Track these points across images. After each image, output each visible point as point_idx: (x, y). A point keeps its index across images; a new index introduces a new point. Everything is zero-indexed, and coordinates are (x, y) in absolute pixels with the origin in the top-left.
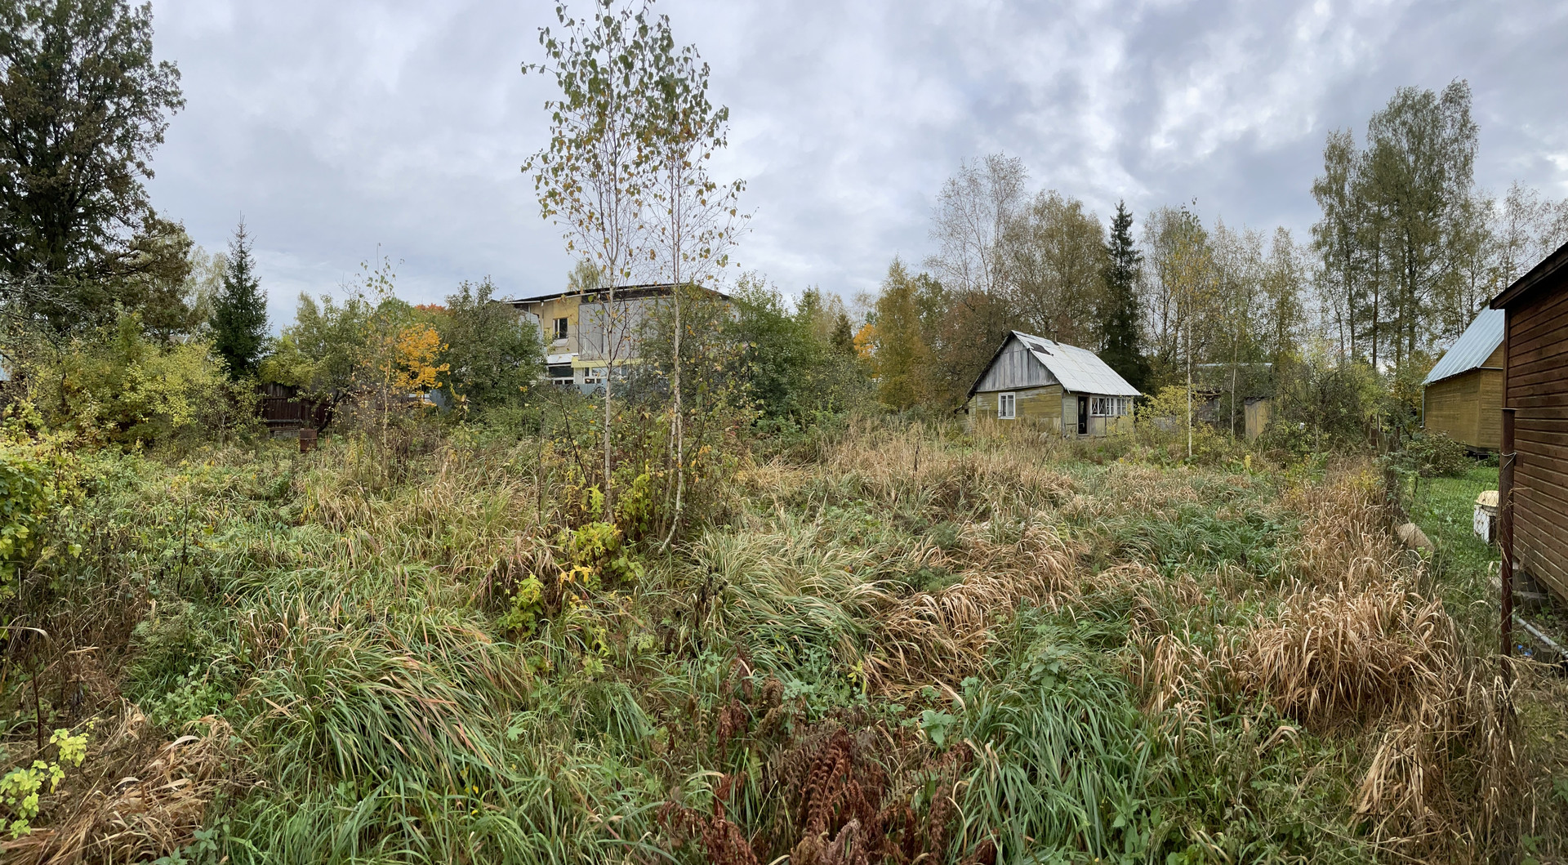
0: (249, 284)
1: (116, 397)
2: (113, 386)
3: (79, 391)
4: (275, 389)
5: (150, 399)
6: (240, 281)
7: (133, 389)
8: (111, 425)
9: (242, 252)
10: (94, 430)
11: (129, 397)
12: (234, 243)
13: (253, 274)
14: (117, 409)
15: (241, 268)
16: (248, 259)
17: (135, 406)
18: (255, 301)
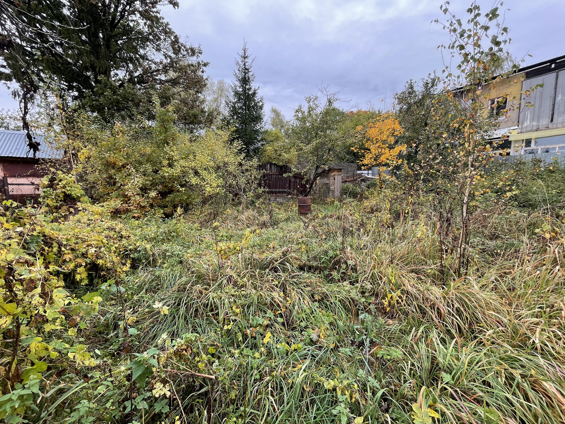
0: (250, 93)
1: (156, 172)
2: (154, 164)
3: (123, 166)
4: (271, 167)
5: (184, 173)
6: (244, 90)
7: (170, 165)
8: (153, 194)
9: (246, 69)
10: (138, 198)
11: (167, 172)
12: (240, 62)
13: (254, 85)
14: (157, 181)
15: (245, 81)
16: (250, 74)
17: (173, 179)
18: (256, 105)
